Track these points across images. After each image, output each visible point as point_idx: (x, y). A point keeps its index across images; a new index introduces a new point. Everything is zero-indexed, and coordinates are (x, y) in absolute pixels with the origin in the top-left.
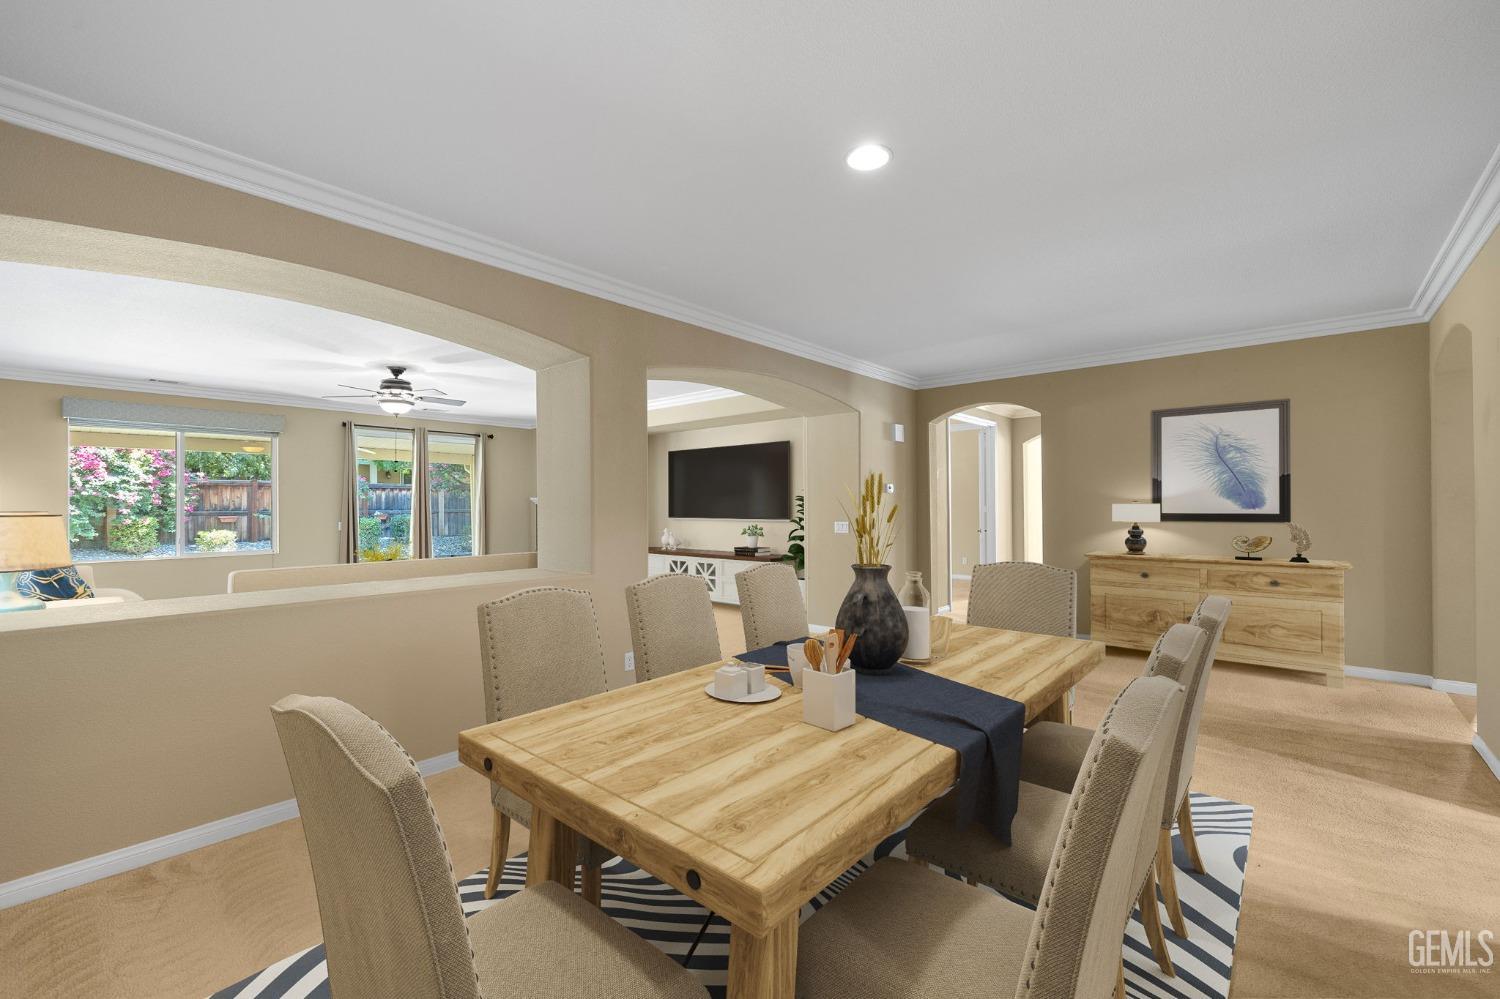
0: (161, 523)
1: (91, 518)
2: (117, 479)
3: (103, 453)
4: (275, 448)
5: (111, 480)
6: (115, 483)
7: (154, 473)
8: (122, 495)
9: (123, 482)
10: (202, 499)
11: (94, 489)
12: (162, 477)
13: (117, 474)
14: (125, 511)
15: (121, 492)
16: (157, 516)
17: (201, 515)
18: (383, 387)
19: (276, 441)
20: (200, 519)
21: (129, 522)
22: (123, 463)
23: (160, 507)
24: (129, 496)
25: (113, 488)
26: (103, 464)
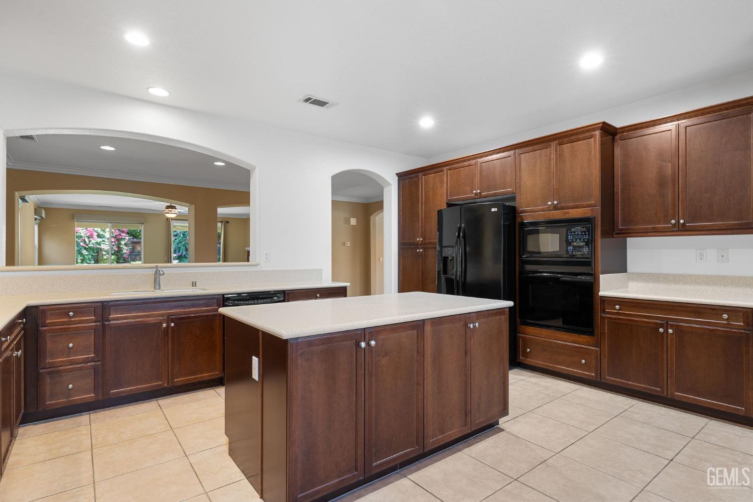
0: (118, 258)
1: (92, 255)
2: (101, 240)
3: (96, 229)
4: (142, 228)
5: (99, 240)
6: (100, 241)
7: (115, 237)
8: (103, 246)
9: (103, 241)
10: (134, 248)
11: (93, 244)
12: (118, 239)
13: (101, 238)
14: (104, 253)
15: (102, 245)
16: (117, 255)
17: (134, 255)
18: (166, 208)
19: (143, 226)
20: (133, 257)
21: (105, 257)
22: (103, 233)
23: (117, 252)
24: (105, 247)
25: (99, 244)
26: (96, 234)
